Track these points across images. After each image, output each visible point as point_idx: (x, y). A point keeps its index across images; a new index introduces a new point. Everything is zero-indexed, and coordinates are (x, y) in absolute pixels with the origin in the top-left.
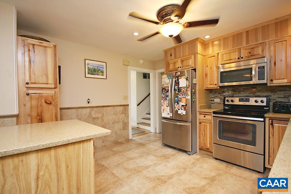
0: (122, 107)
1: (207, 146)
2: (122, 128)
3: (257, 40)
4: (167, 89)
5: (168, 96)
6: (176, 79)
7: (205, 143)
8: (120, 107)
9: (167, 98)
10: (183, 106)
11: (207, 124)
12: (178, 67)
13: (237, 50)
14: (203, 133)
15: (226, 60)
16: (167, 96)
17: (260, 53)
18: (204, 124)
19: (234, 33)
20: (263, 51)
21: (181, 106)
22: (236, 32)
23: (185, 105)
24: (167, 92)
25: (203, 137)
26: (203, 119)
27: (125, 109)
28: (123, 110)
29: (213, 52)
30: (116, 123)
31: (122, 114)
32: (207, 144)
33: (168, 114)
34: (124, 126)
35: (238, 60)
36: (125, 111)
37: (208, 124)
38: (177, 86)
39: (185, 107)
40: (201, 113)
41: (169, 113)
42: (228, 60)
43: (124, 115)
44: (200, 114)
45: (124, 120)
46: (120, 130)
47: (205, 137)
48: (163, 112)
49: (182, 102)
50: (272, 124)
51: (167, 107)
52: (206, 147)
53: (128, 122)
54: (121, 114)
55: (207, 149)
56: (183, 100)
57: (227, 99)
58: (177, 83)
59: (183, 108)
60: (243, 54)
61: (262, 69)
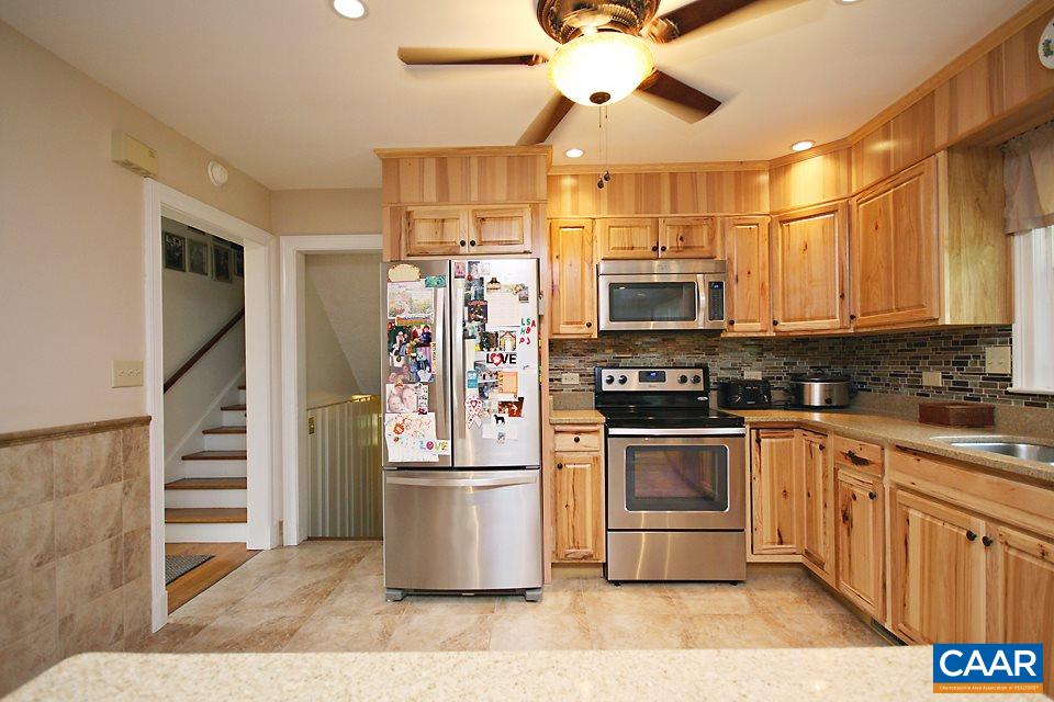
0: (104, 439)
1: (586, 547)
2: (107, 579)
3: (696, 208)
4: (420, 332)
5: (427, 363)
6: (472, 292)
7: (578, 538)
8: (89, 437)
9: (420, 373)
10: (504, 404)
11: (583, 466)
12: (463, 243)
13: (649, 222)
14: (571, 503)
15: (618, 248)
16: (418, 363)
17: (705, 241)
18: (572, 466)
19: (640, 166)
20: (712, 240)
21: (495, 407)
22: (647, 168)
23: (515, 403)
24: (419, 345)
25: (571, 515)
26: (572, 449)
27: (127, 450)
28: (112, 456)
29: (575, 210)
30: (64, 552)
31: (108, 479)
32: (585, 540)
33: (430, 446)
34: (120, 558)
35: (654, 255)
36: (126, 458)
37: (587, 466)
38: (477, 320)
39: (515, 408)
40: (558, 428)
41: (433, 438)
42: (624, 248)
43: (118, 486)
44: (556, 432)
45: (119, 522)
46: (92, 596)
47: (577, 515)
48: (397, 440)
49: (502, 391)
50: (758, 441)
51: (422, 412)
52: (583, 551)
53: (149, 528)
54: (102, 483)
55: (585, 557)
56: (506, 383)
57: (606, 374)
58: (477, 309)
59: (506, 416)
60: (668, 239)
61: (716, 289)
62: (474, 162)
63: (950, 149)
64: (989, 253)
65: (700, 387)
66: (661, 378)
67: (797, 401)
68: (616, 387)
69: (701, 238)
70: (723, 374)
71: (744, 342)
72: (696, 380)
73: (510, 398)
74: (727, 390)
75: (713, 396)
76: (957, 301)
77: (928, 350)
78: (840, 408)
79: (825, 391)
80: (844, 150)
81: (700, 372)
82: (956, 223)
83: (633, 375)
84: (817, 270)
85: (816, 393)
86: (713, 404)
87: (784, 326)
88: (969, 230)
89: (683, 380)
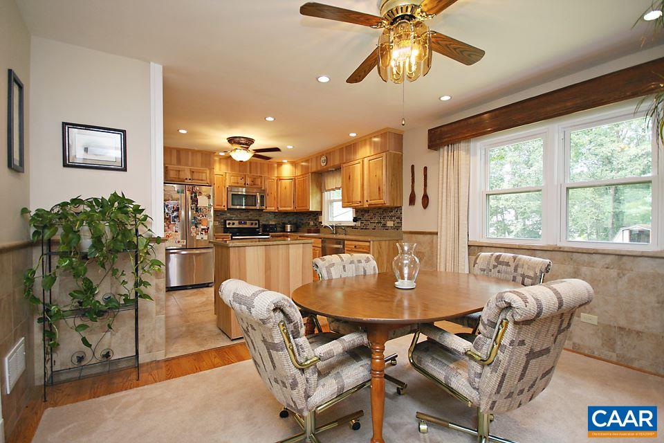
3: (257, 173)
4: (176, 207)
6: (193, 195)
10: (203, 229)
12: (186, 179)
13: (243, 175)
15: (233, 183)
16: (175, 217)
17: (259, 183)
20: (261, 183)
21: (200, 230)
23: (207, 229)
24: (175, 211)
29: (220, 168)
33: (179, 242)
35: (245, 186)
38: (195, 204)
41: (180, 240)
49: (202, 225)
51: (176, 232)
56: (204, 222)
57: (228, 222)
58: (195, 201)
59: (204, 233)
60: (249, 181)
61: (262, 197)
62: (190, 153)
63: (312, 173)
64: (319, 195)
65: (257, 226)
66: (245, 223)
67: (284, 230)
68: (231, 226)
69: (258, 181)
70: (263, 223)
71: (270, 213)
72: (256, 224)
73: (205, 227)
74: (265, 226)
75: (261, 229)
76: (312, 206)
77: (311, 217)
78: (294, 232)
79: (291, 227)
80: (294, 164)
81: (257, 222)
82: (312, 189)
83: (236, 222)
84: (288, 193)
85: (289, 227)
86: (261, 231)
87: (280, 209)
88: (314, 191)
89: (252, 224)
